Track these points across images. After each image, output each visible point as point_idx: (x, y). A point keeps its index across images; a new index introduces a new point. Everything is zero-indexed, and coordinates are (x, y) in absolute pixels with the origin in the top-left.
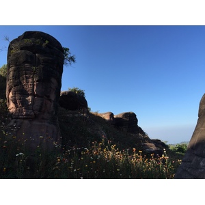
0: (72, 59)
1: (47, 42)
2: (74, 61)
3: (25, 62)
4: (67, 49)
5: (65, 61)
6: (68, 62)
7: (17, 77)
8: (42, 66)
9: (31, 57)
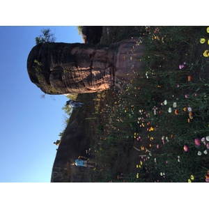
0: (46, 33)
1: (36, 61)
2: (48, 31)
4: (37, 40)
8: (61, 64)
9: (55, 75)
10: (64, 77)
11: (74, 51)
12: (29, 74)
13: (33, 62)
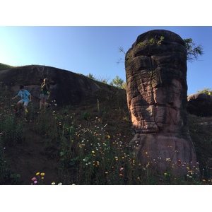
0: (198, 51)
1: (162, 38)
2: (200, 53)
3: (140, 69)
4: (189, 41)
5: (189, 56)
6: (193, 56)
7: (134, 87)
8: (159, 68)
9: (146, 61)
10: (143, 72)
11: (176, 83)
12: (148, 33)
13: (161, 35)
